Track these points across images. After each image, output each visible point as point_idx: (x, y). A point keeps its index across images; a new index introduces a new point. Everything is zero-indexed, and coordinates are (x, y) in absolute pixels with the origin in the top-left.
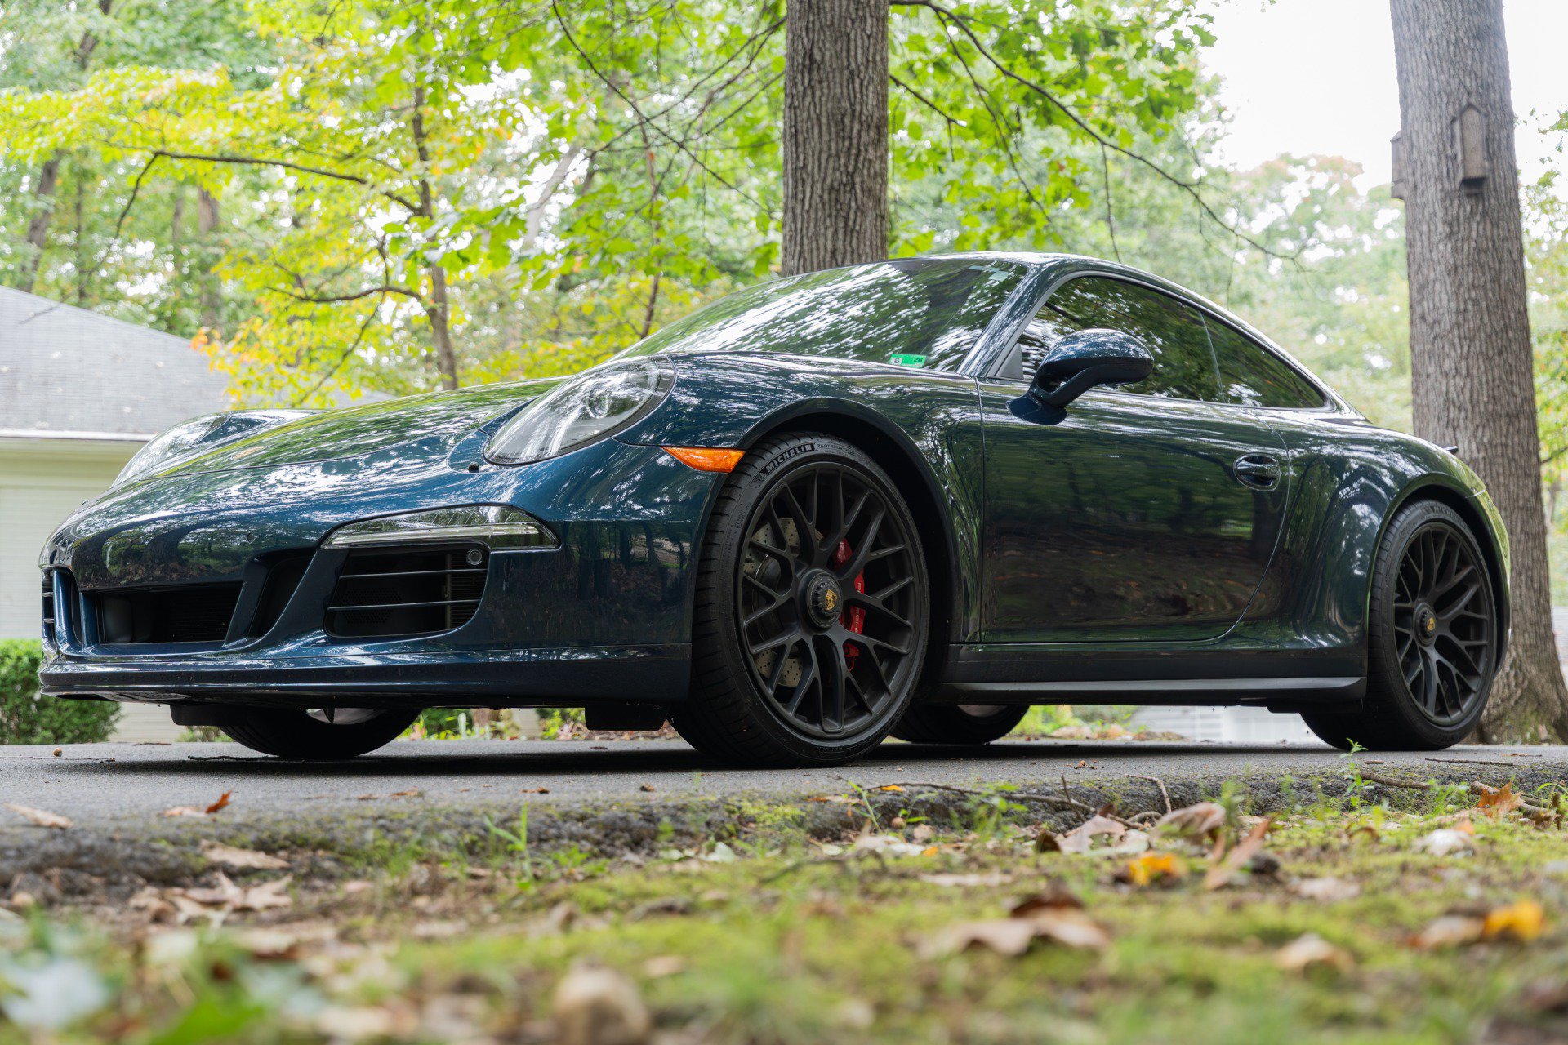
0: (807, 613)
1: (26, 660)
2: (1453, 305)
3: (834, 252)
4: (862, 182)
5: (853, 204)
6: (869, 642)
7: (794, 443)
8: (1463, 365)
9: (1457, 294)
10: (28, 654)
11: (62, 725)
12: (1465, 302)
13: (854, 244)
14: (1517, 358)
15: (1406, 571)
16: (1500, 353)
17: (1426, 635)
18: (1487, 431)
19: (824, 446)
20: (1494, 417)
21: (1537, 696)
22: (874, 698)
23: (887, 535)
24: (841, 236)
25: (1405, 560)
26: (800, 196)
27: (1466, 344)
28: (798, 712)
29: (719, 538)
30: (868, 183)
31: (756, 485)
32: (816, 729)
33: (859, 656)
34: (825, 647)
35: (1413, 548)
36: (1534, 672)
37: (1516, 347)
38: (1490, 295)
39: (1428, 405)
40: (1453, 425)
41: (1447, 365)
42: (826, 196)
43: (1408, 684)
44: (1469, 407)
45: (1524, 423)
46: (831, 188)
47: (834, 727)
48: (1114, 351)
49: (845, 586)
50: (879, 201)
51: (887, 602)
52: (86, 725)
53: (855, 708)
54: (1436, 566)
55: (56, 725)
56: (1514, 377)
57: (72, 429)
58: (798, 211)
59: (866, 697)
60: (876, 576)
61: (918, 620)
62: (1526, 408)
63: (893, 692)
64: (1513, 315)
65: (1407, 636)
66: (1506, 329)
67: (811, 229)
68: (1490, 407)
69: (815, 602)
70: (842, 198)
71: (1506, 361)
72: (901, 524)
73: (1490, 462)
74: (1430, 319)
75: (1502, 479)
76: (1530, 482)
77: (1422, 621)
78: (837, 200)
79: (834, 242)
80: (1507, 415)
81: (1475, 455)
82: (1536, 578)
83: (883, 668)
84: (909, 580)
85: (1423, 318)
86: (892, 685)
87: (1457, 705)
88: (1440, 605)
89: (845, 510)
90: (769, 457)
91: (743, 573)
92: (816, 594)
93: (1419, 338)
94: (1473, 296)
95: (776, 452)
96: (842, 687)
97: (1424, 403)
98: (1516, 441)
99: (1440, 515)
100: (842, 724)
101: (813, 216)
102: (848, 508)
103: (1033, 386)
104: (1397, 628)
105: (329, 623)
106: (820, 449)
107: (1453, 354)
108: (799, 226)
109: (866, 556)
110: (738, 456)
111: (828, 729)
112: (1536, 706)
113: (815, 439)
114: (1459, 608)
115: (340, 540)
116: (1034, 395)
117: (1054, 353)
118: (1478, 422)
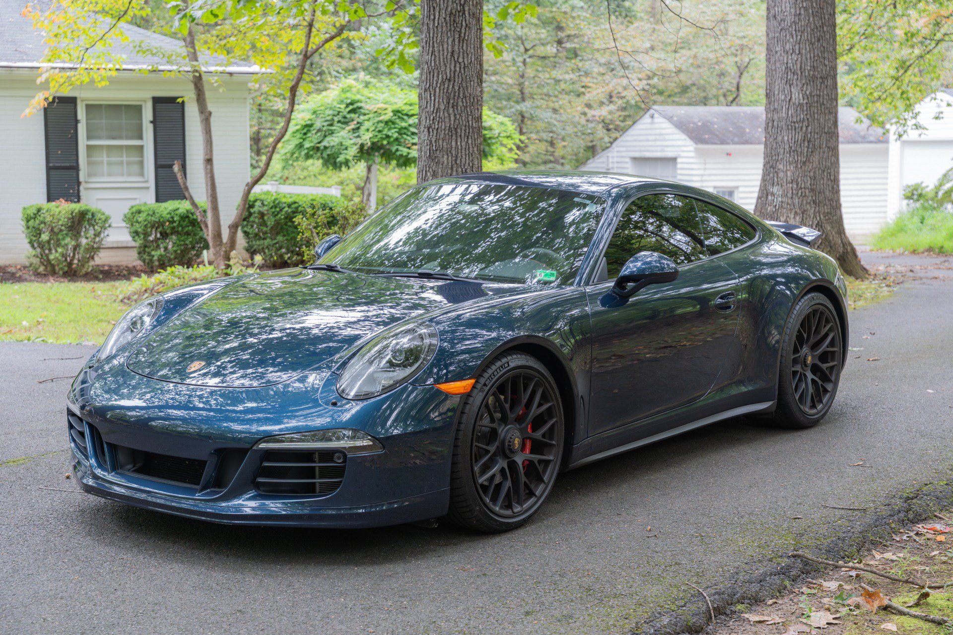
0: (505, 451)
2: (793, 11)
3: (453, 52)
4: (469, 9)
5: (464, 23)
6: (535, 457)
7: (498, 364)
8: (797, 47)
12: (800, 9)
13: (465, 48)
14: (828, 43)
15: (800, 337)
16: (819, 40)
17: (806, 366)
18: (809, 87)
19: (516, 361)
20: (813, 79)
22: (537, 486)
23: (545, 398)
24: (457, 42)
25: (799, 331)
26: (432, 17)
27: (799, 34)
28: (501, 508)
29: (462, 426)
30: (473, 9)
31: (481, 394)
32: (508, 512)
33: (530, 466)
34: (512, 465)
35: (802, 325)
37: (828, 37)
38: (814, 4)
39: (775, 70)
40: (789, 83)
41: (788, 47)
42: (448, 18)
43: (797, 398)
44: (799, 72)
45: (830, 82)
46: (451, 13)
47: (517, 509)
48: (657, 267)
49: (522, 431)
50: (479, 20)
51: (544, 436)
53: (527, 494)
54: (814, 329)
56: (826, 55)
58: (431, 26)
59: (532, 486)
60: (537, 423)
61: (558, 441)
62: (832, 72)
63: (546, 481)
64: (827, 17)
65: (798, 371)
66: (822, 26)
67: (439, 38)
68: (812, 73)
69: (509, 446)
70: (457, 20)
71: (822, 45)
72: (553, 395)
73: (810, 105)
74: (779, 18)
75: (816, 116)
76: (831, 117)
77: (805, 359)
78: (454, 21)
79: (453, 46)
80: (821, 78)
81: (801, 101)
82: (832, 174)
83: (540, 468)
84: (554, 420)
85: (775, 17)
86: (545, 478)
87: (821, 401)
88: (814, 347)
89: (524, 392)
90: (486, 375)
91: (475, 443)
92: (510, 442)
93: (772, 29)
94: (805, 5)
95: (490, 371)
96: (522, 486)
97: (773, 68)
98: (825, 93)
99: (818, 302)
100: (522, 506)
101: (440, 30)
102: (525, 390)
103: (614, 287)
104: (793, 369)
105: (257, 486)
106: (512, 365)
107: (791, 40)
108: (431, 35)
109: (534, 411)
110: (473, 381)
111: (516, 510)
112: (829, 249)
113: (509, 358)
114: (824, 347)
115: (263, 445)
116: (614, 292)
117: (627, 269)
118: (804, 82)
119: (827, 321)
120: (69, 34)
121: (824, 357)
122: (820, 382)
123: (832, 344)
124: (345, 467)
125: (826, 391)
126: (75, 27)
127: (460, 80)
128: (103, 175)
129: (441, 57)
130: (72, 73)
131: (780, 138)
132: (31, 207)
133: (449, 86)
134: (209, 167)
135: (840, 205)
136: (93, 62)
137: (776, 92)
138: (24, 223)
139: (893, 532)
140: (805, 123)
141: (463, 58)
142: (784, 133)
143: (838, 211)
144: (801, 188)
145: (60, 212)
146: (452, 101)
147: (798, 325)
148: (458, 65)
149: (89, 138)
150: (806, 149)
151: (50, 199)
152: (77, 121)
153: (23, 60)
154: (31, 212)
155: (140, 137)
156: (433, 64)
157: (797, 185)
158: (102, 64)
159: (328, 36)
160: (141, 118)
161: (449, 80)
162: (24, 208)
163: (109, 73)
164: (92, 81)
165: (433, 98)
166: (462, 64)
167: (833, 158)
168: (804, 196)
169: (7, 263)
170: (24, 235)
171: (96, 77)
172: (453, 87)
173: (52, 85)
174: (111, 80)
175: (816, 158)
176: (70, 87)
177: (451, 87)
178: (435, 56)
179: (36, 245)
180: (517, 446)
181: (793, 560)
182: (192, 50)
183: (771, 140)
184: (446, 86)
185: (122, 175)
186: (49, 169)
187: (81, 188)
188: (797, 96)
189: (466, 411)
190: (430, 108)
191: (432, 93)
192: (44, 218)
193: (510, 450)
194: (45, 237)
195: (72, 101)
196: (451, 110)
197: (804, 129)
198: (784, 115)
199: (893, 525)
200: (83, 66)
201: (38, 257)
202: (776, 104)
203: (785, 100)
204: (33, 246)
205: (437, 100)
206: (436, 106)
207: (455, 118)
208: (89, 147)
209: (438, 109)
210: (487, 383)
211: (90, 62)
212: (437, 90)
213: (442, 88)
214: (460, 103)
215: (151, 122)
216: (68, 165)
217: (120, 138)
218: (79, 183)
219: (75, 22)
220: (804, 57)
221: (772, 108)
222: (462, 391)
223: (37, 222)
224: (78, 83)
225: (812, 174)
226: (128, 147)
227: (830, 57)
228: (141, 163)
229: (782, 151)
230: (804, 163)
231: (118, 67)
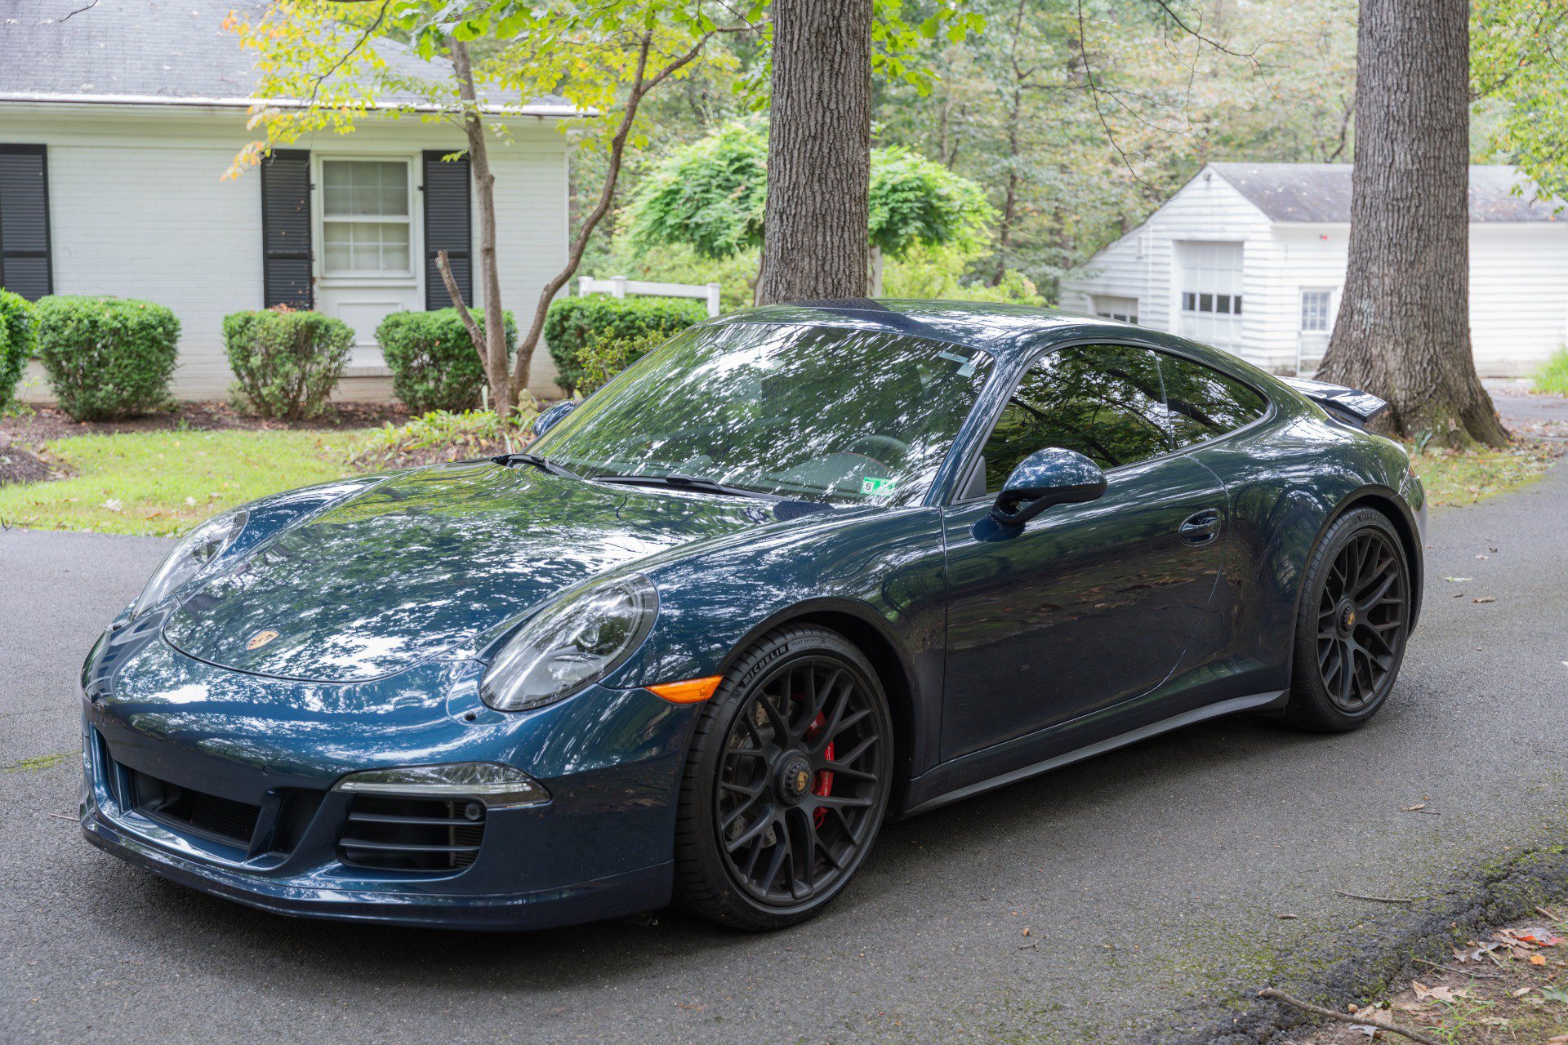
0: (779, 793)
1: (86, 322)
2: (1399, 23)
3: (820, 94)
4: (848, 25)
5: (839, 48)
6: (838, 802)
7: (769, 647)
8: (1405, 81)
9: (1403, 12)
10: (89, 316)
11: (123, 381)
12: (1411, 20)
13: (839, 86)
14: (1455, 75)
15: (1332, 583)
16: (1440, 70)
17: (1345, 629)
18: (1422, 145)
19: (801, 641)
20: (1429, 131)
21: (1449, 389)
22: (841, 850)
23: (856, 702)
24: (827, 75)
25: (1332, 573)
26: (789, 37)
27: (1408, 60)
28: (772, 891)
29: (698, 756)
30: (854, 25)
31: (733, 700)
32: (786, 897)
33: (827, 819)
34: (795, 818)
35: (1338, 562)
36: (1448, 367)
37: (1455, 65)
38: (1434, 14)
39: (1370, 117)
40: (1391, 138)
41: (1390, 80)
42: (813, 39)
43: (1326, 684)
44: (1407, 121)
45: (1456, 136)
46: (819, 31)
47: (802, 890)
49: (811, 759)
50: (863, 42)
51: (855, 765)
52: (145, 380)
53: (822, 863)
54: (1359, 568)
55: (118, 380)
56: (1451, 94)
57: (117, 92)
58: (787, 52)
59: (832, 853)
60: (845, 742)
61: (881, 775)
62: (1460, 122)
63: (858, 843)
64: (1453, 34)
65: (1330, 640)
66: (1446, 48)
67: (799, 70)
68: (1427, 121)
69: (788, 785)
70: (828, 42)
71: (1444, 78)
72: (870, 695)
73: (1422, 173)
74: (1377, 35)
75: (1432, 189)
76: (1457, 192)
77: (1343, 618)
78: (823, 43)
79: (821, 84)
80: (1442, 129)
81: (1410, 167)
82: (1457, 280)
83: (848, 825)
84: (875, 738)
85: (1371, 33)
86: (856, 838)
87: (1370, 687)
88: (1360, 598)
89: (817, 695)
90: (745, 668)
91: (722, 784)
92: (789, 778)
93: (1366, 52)
94: (1418, 15)
95: (752, 661)
96: (812, 851)
97: (1367, 113)
98: (1448, 153)
99: (1367, 523)
100: (811, 886)
101: (801, 58)
102: (818, 691)
103: (995, 508)
104: (1320, 636)
105: (342, 853)
106: (794, 649)
107: (1396, 70)
108: (787, 66)
109: (837, 725)
110: (716, 680)
111: (799, 893)
112: (1448, 399)
113: (789, 636)
114: (1377, 598)
115: (348, 786)
116: (993, 516)
117: (1018, 476)
118: (1414, 136)
119: (1385, 555)
120: (294, 56)
121: (1378, 614)
122: (1369, 656)
123: (1393, 591)
124: (482, 827)
125: (1379, 670)
126: (303, 45)
127: (832, 137)
128: (348, 268)
129: (802, 101)
130: (299, 114)
131: (1374, 224)
132: (236, 315)
133: (813, 146)
134: (488, 261)
135: (1469, 330)
136: (332, 96)
137: (1370, 152)
138: (226, 340)
139: (1456, 945)
140: (1415, 202)
141: (837, 103)
142: (1381, 216)
143: (1465, 341)
144: (1406, 304)
145: (278, 325)
146: (817, 172)
147: (1331, 564)
148: (828, 114)
149: (327, 212)
150: (1415, 242)
151: (268, 304)
152: (309, 187)
153: (231, 95)
154: (236, 323)
155: (404, 211)
156: (789, 113)
157: (1400, 298)
158: (345, 100)
159: (674, 60)
160: (405, 183)
161: (815, 138)
162: (227, 318)
163: (357, 114)
164: (330, 127)
165: (788, 166)
166: (836, 112)
167: (1458, 257)
168: (1409, 316)
169: (205, 398)
170: (226, 358)
171: (336, 118)
172: (820, 149)
173: (271, 130)
174: (360, 125)
175: (1430, 256)
176: (298, 135)
177: (817, 148)
178: (793, 100)
179: (243, 373)
180: (802, 785)
181: (1263, 1003)
182: (465, 83)
183: (1360, 227)
184: (809, 147)
185: (377, 268)
186: (267, 258)
187: (315, 287)
188: (1402, 158)
189: (706, 730)
190: (784, 183)
191: (788, 157)
192: (255, 332)
193: (790, 792)
194: (256, 361)
195: (303, 156)
196: (816, 186)
197: (1413, 210)
198: (1381, 188)
199: (1457, 933)
200: (317, 103)
201: (245, 390)
202: (1370, 171)
203: (1383, 164)
204: (239, 375)
205: (794, 170)
206: (794, 179)
207: (823, 199)
208: (327, 225)
209: (796, 184)
210: (745, 681)
211: (327, 97)
212: (796, 154)
213: (803, 150)
214: (832, 175)
215: (421, 189)
216: (296, 252)
217: (374, 211)
218: (312, 280)
219: (304, 38)
220: (1415, 96)
221: (1363, 176)
222: (697, 696)
223: (245, 338)
224: (310, 129)
225: (1423, 281)
226: (386, 226)
227: (1458, 97)
228: (405, 250)
229: (1377, 245)
230: (1412, 264)
231: (369, 105)
